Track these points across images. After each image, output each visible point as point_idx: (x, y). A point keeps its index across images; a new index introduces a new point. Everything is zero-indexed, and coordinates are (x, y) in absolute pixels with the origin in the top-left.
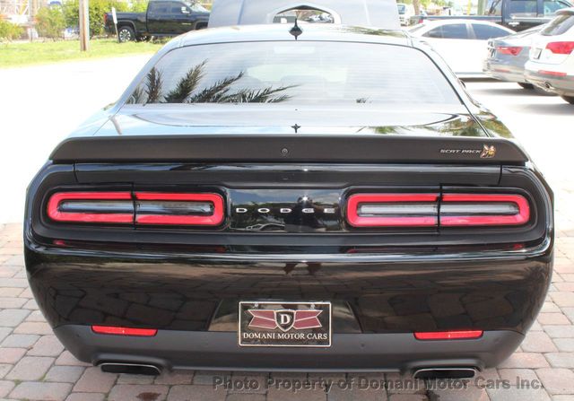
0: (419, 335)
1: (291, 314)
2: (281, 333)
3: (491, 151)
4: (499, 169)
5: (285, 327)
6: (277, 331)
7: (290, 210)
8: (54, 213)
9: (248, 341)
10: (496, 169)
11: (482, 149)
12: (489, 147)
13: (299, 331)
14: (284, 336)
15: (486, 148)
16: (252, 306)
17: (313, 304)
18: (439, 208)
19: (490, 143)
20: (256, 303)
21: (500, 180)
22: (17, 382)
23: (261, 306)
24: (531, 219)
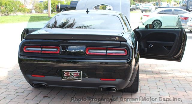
0: (101, 79)
1: (73, 73)
5: (72, 76)
6: (70, 77)
8: (24, 50)
9: (64, 79)
10: (119, 42)
15: (116, 37)
16: (65, 71)
17: (78, 71)
18: (107, 51)
19: (117, 36)
20: (66, 71)
21: (120, 45)
22: (17, 93)
23: (67, 71)
24: (128, 54)
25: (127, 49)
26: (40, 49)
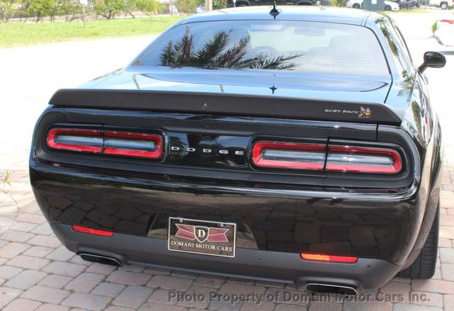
0: (304, 255)
1: (206, 230)
2: (199, 243)
3: (368, 112)
4: (376, 127)
5: (201, 239)
6: (196, 242)
7: (210, 151)
9: (175, 247)
10: (372, 127)
11: (360, 110)
12: (365, 108)
13: (212, 244)
14: (200, 246)
15: (363, 109)
16: (178, 221)
17: (222, 224)
18: (327, 156)
19: (366, 106)
20: (181, 219)
21: (378, 136)
22: (52, 261)
23: (184, 222)
24: (404, 169)
25: (400, 152)
26: (99, 141)
